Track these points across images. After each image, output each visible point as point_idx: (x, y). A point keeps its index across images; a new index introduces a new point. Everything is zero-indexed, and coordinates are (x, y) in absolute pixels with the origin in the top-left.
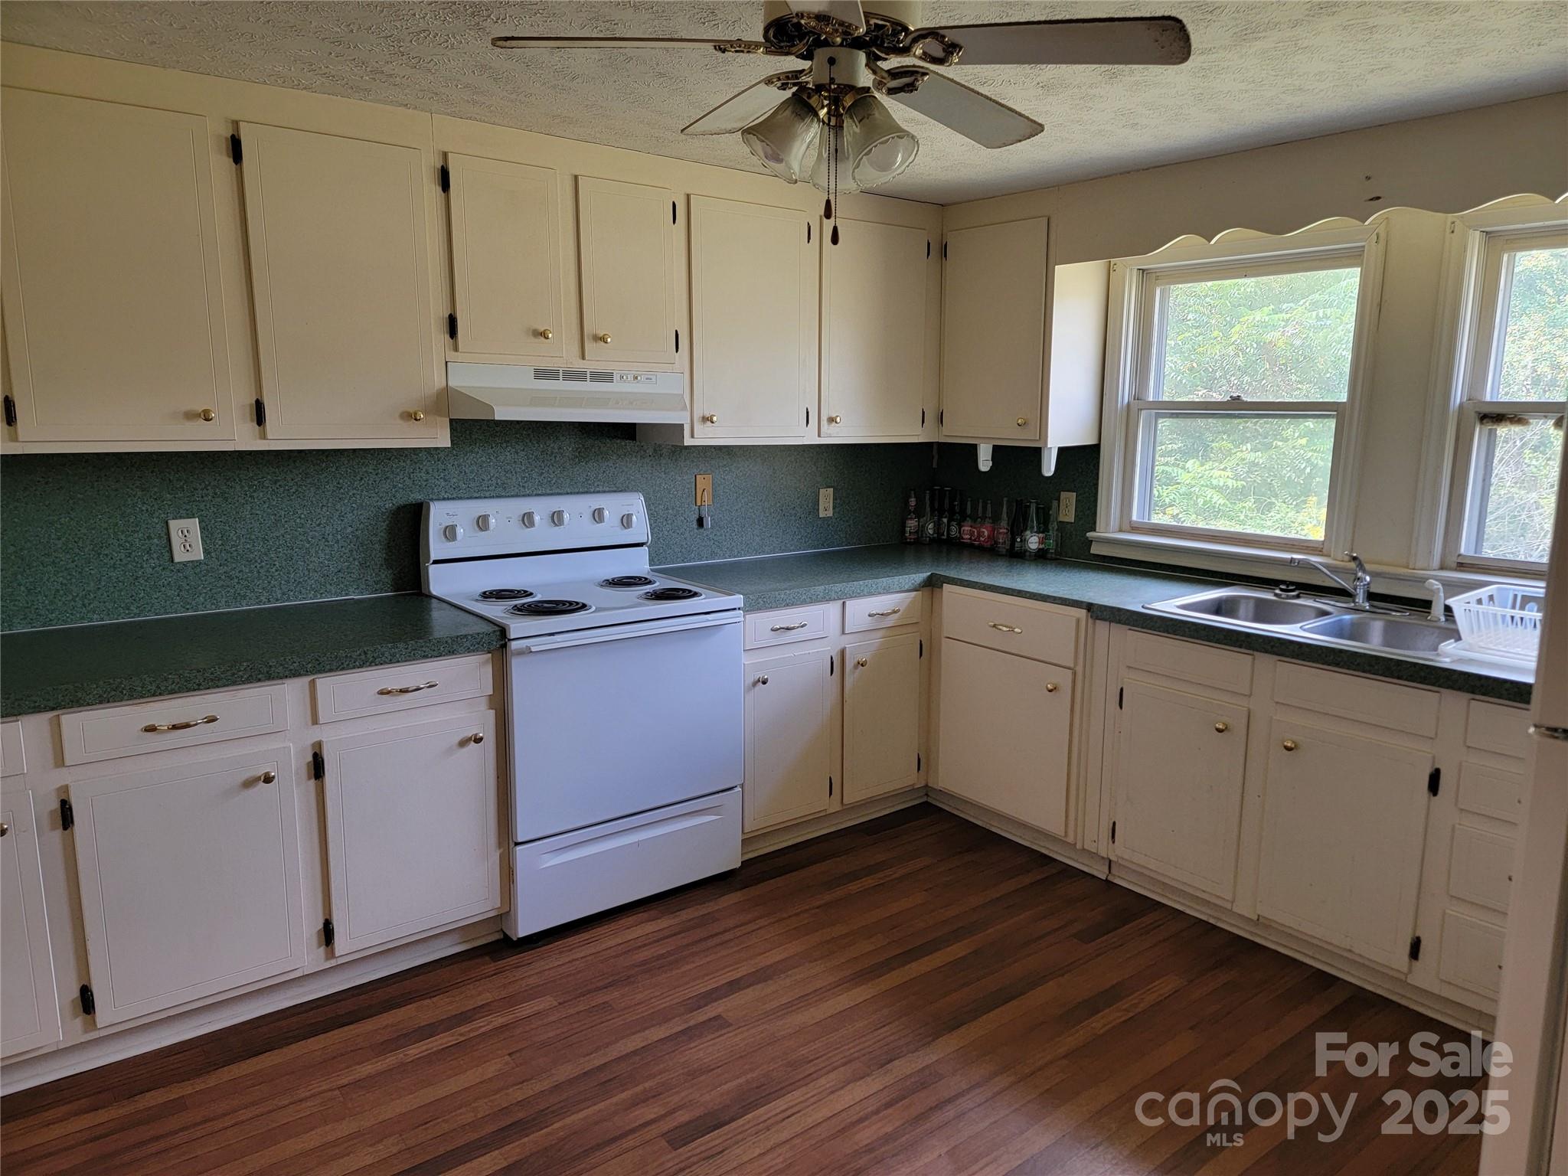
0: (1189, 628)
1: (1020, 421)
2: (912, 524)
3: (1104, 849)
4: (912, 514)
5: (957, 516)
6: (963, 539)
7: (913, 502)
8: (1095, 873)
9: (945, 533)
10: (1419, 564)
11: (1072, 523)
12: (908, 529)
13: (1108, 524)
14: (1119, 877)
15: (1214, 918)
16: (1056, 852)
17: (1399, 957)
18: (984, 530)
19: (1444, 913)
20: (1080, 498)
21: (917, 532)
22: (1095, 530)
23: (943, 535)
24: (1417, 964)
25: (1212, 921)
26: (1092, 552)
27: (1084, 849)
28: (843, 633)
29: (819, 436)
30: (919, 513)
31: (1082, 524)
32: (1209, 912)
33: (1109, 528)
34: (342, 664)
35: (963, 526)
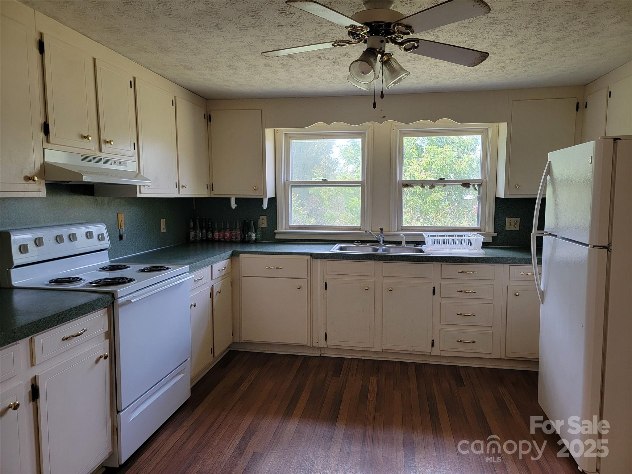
0: (352, 256)
1: (254, 188)
2: (192, 234)
3: (322, 343)
4: (192, 229)
5: (211, 229)
6: (215, 238)
7: (192, 224)
8: (316, 355)
9: (205, 237)
10: (393, 231)
11: (265, 228)
12: (191, 236)
13: (282, 227)
14: (325, 354)
15: (363, 357)
16: (297, 352)
17: (428, 348)
18: (227, 233)
19: (440, 329)
20: (268, 218)
21: (194, 238)
22: (277, 230)
23: (204, 238)
24: (433, 348)
25: (362, 358)
26: (276, 238)
27: (313, 347)
28: (212, 279)
29: (179, 193)
30: (195, 228)
31: (270, 228)
32: (360, 355)
33: (281, 228)
34: (48, 325)
35: (214, 233)
